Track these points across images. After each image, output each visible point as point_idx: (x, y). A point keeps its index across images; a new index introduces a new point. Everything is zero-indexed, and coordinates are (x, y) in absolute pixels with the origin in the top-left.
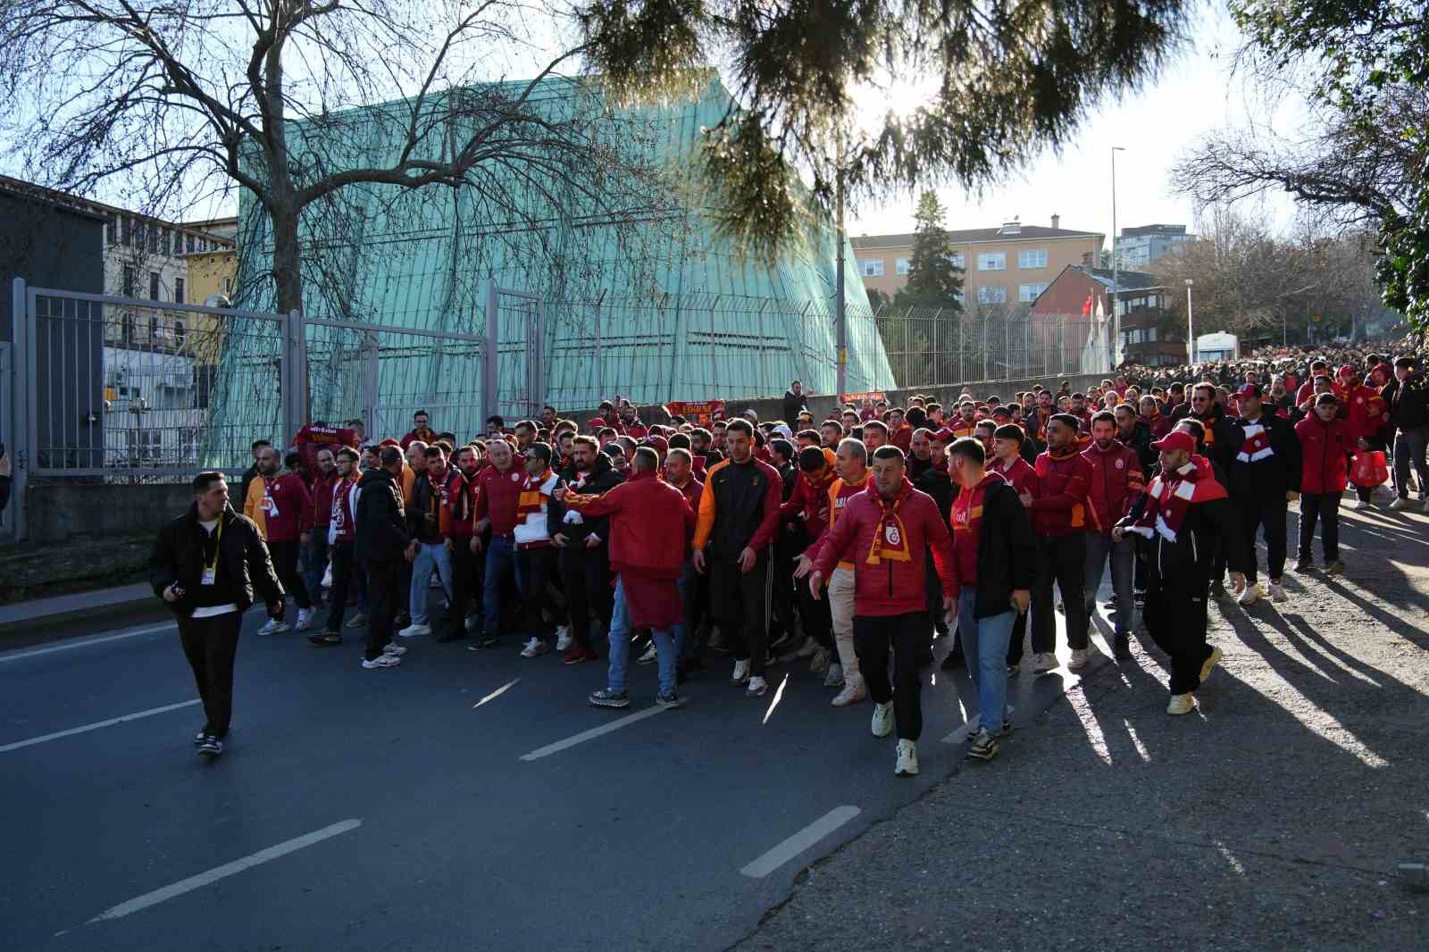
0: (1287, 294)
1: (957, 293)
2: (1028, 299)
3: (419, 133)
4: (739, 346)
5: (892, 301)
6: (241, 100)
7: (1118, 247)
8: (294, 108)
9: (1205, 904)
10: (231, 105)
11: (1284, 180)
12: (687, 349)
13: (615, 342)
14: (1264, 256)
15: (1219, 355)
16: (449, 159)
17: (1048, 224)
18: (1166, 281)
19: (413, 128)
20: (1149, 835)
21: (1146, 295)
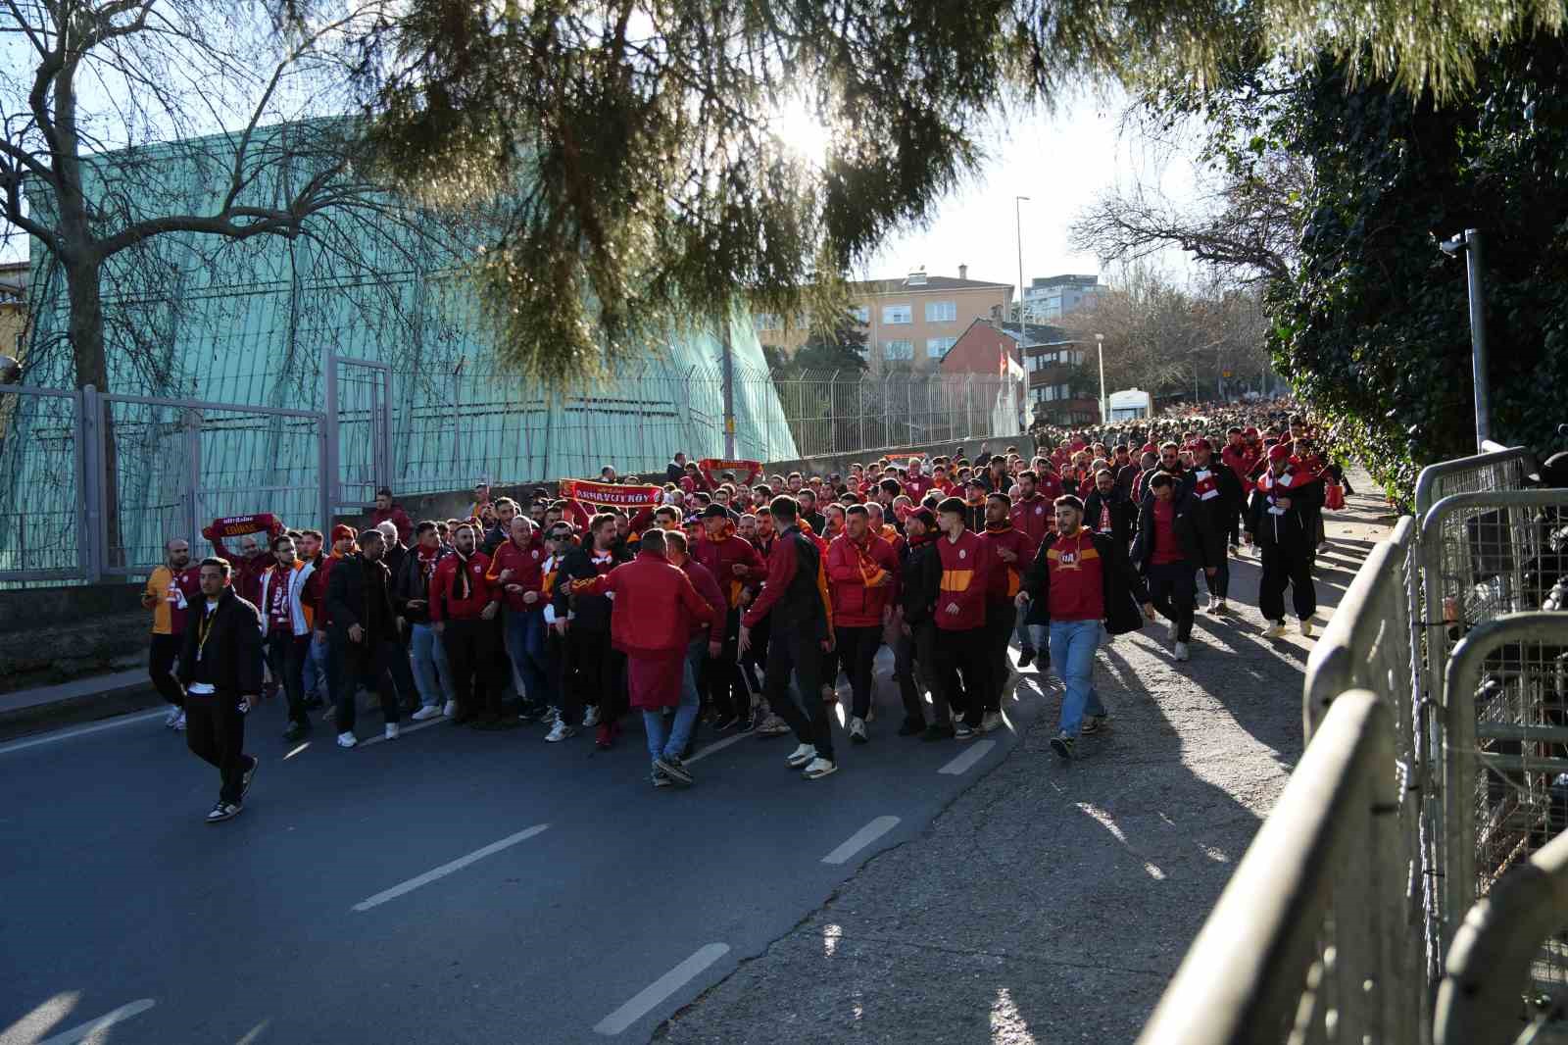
0: (1197, 349)
1: (862, 349)
2: (937, 354)
3: (246, 176)
4: (622, 412)
5: (792, 358)
6: (22, 133)
7: (1030, 298)
8: (89, 146)
9: (1081, 1032)
10: (9, 138)
11: (1181, 238)
12: (563, 416)
13: (482, 409)
14: (1174, 309)
15: (1131, 413)
16: (282, 206)
17: (956, 275)
18: (1078, 335)
19: (239, 170)
20: (1030, 958)
21: (1057, 350)
